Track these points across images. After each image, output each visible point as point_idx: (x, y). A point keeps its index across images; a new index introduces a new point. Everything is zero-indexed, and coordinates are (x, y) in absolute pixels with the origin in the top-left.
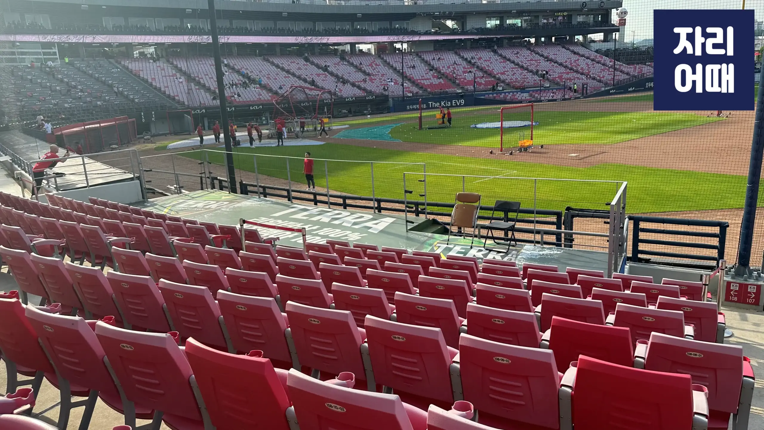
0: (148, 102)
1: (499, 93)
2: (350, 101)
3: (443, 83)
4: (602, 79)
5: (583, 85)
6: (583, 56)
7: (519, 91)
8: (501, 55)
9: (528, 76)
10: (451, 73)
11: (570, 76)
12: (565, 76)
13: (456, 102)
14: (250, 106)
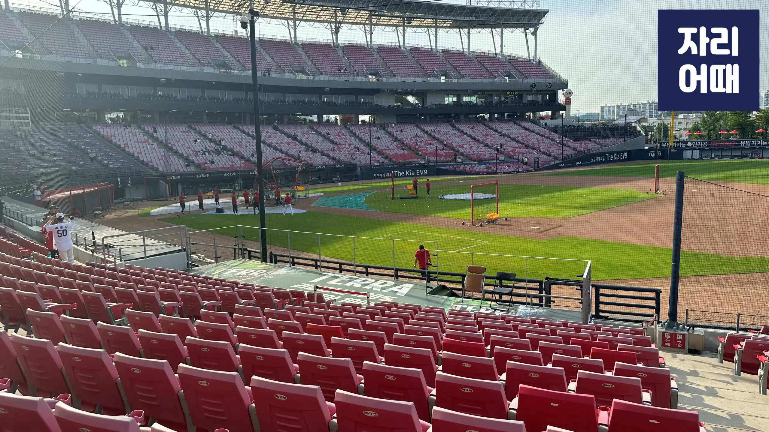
0: (123, 168)
2: (320, 169)
3: (406, 153)
4: (552, 154)
5: (535, 160)
6: (533, 132)
7: (477, 164)
8: (458, 129)
9: (484, 150)
10: (413, 145)
11: (522, 150)
12: (517, 150)
13: (419, 171)
14: (224, 172)
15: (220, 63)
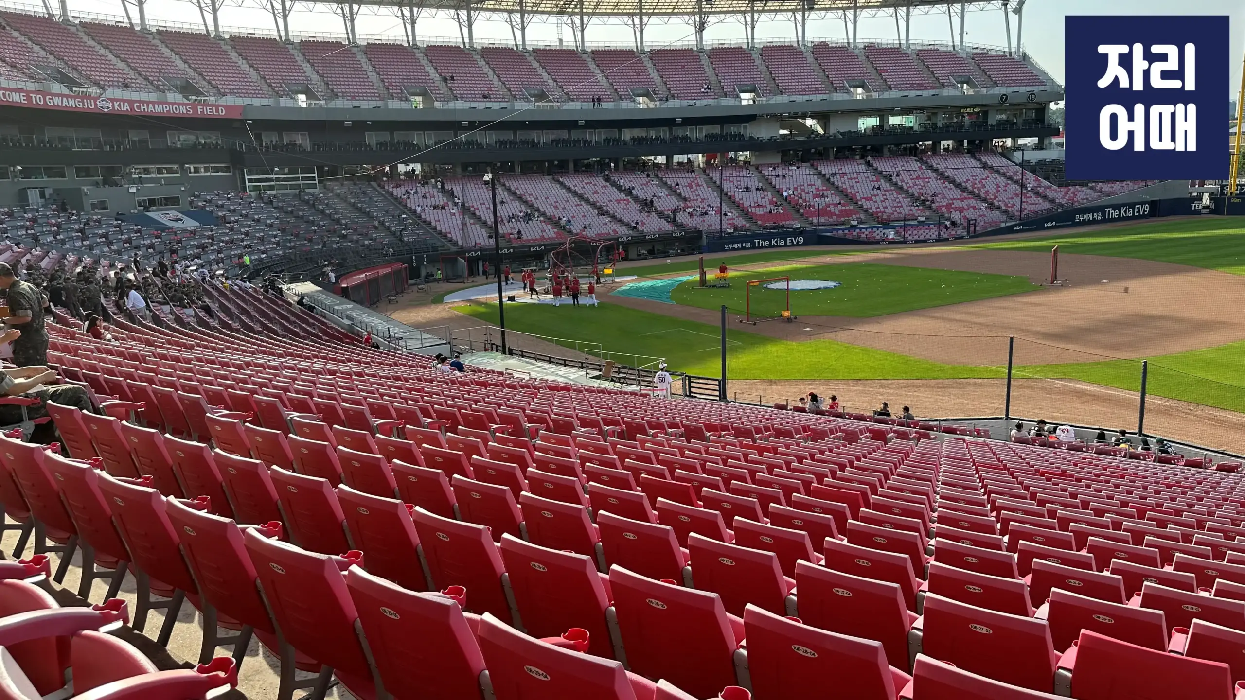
0: (418, 241)
1: (852, 229)
2: (652, 239)
8: (875, 170)
9: (903, 204)
13: (792, 240)
14: (530, 246)
15: (536, 92)
